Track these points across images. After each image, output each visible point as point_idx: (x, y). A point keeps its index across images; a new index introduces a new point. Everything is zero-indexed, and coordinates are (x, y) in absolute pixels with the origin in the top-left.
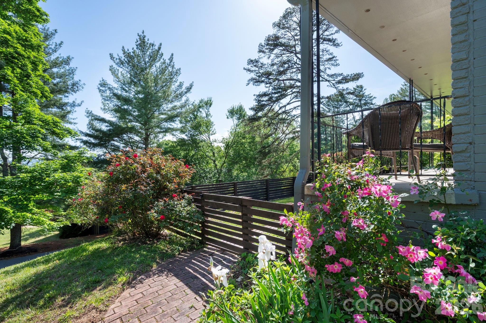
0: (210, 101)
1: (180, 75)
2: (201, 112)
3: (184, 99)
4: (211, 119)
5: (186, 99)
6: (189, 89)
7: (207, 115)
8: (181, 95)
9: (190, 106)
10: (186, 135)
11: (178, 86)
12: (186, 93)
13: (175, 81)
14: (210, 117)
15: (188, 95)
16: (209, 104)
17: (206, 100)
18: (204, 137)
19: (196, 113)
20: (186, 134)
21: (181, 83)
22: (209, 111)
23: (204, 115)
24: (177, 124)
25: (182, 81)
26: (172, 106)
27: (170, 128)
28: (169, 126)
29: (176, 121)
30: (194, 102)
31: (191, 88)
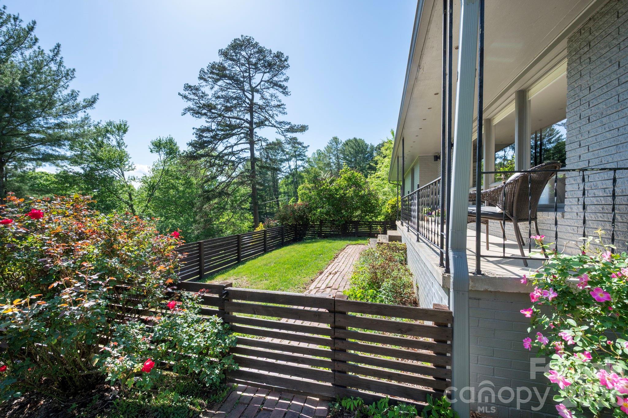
0: (125, 125)
1: (73, 80)
2: (109, 138)
3: (81, 115)
4: (125, 149)
5: (83, 116)
6: (91, 103)
7: (118, 143)
8: (76, 109)
9: (92, 127)
10: (83, 168)
11: (68, 95)
12: (84, 107)
13: (63, 86)
14: (123, 147)
15: (88, 110)
16: (122, 129)
17: (117, 122)
18: (114, 173)
19: (100, 139)
20: (83, 166)
21: (73, 91)
22: (122, 139)
23: (114, 143)
24: (65, 151)
25: (76, 90)
26: (56, 122)
27: (51, 156)
28: (51, 152)
29: (64, 145)
30: (99, 123)
31: (94, 102)
